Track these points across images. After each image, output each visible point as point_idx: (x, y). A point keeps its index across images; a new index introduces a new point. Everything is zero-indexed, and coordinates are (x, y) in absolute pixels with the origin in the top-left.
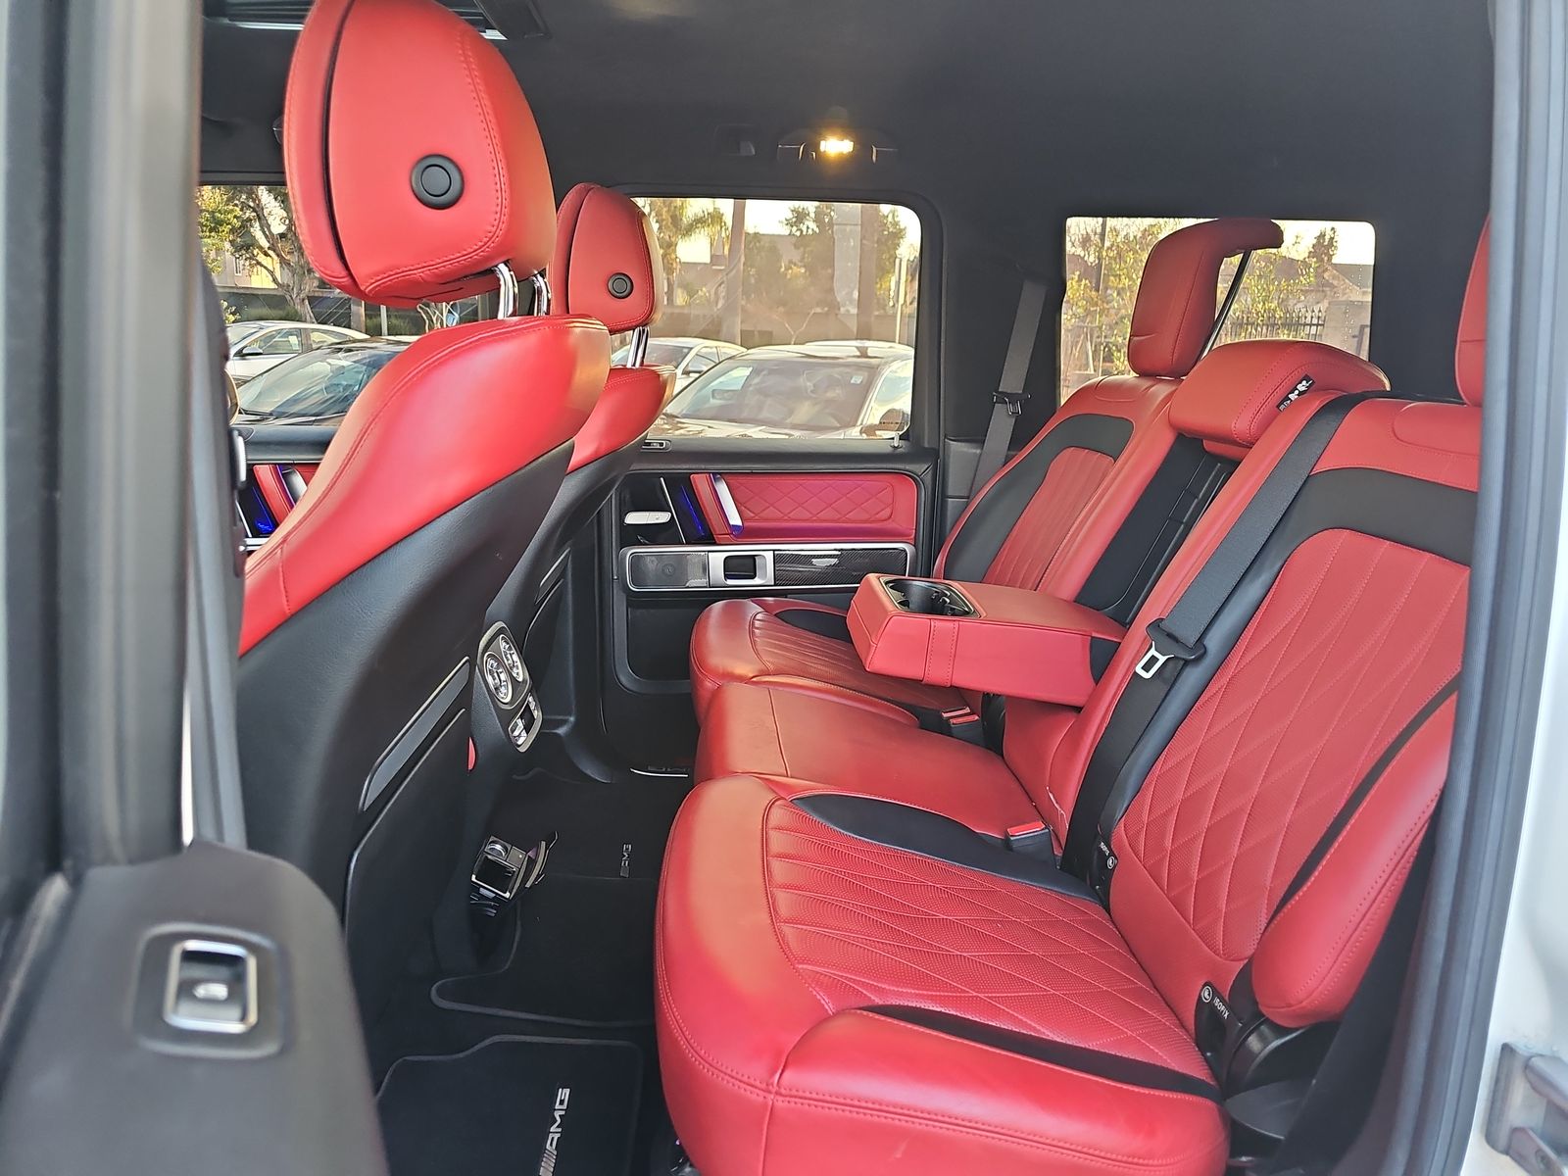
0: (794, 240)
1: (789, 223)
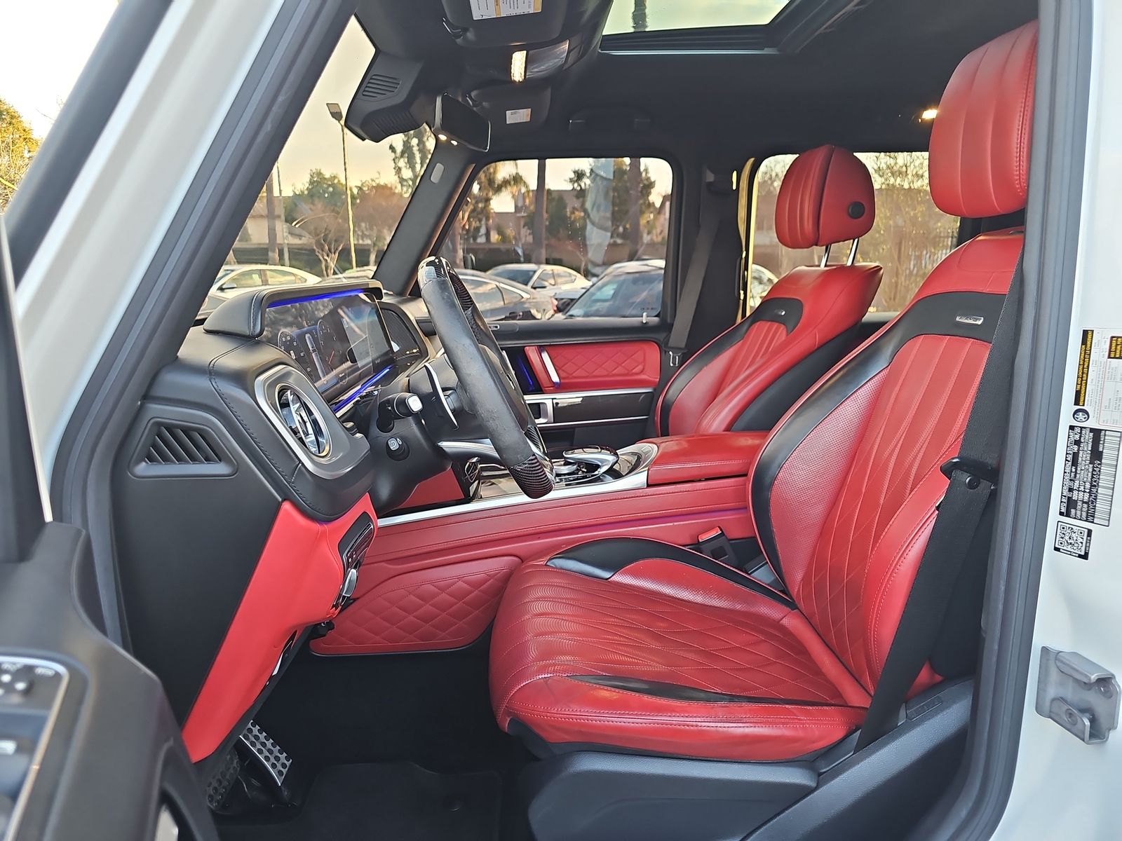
0: (576, 193)
1: (571, 180)
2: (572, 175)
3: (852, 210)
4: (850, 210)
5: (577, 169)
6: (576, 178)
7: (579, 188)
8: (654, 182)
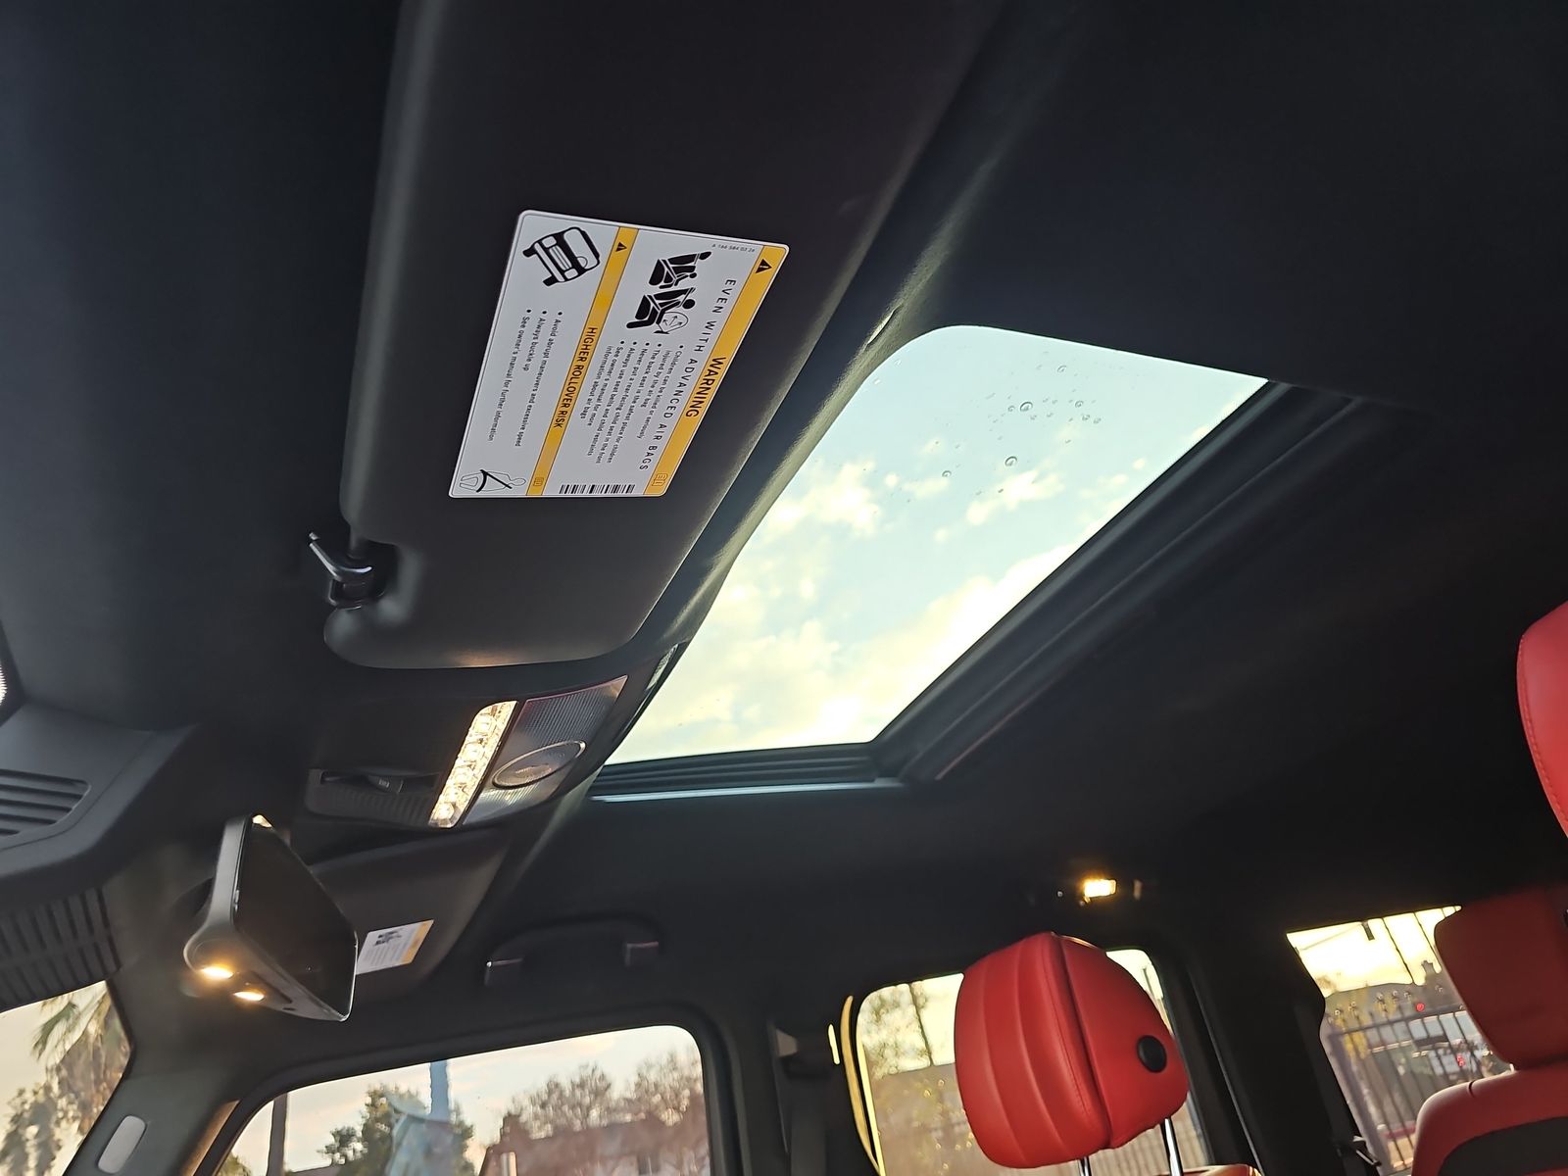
2: (331, 1140)
3: (1145, 1053)
4: (1142, 1054)
5: (339, 1128)
6: (337, 1145)
7: (343, 1161)
8: (472, 1126)
